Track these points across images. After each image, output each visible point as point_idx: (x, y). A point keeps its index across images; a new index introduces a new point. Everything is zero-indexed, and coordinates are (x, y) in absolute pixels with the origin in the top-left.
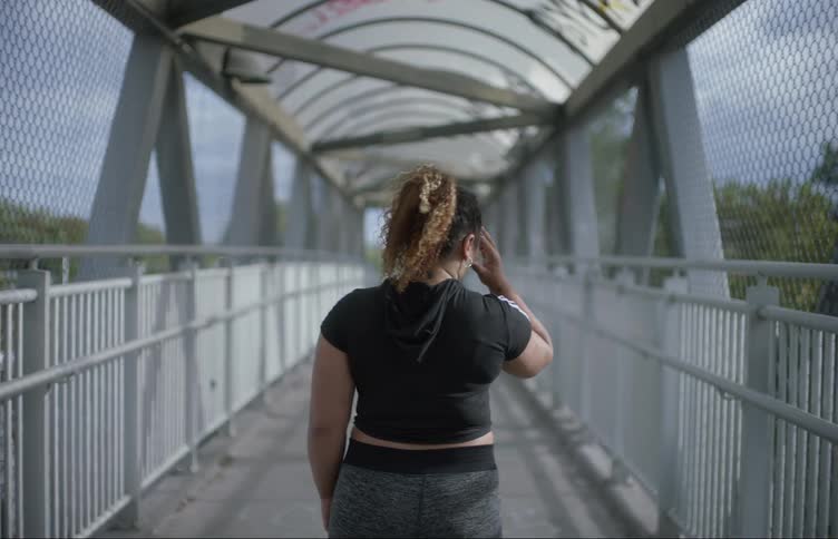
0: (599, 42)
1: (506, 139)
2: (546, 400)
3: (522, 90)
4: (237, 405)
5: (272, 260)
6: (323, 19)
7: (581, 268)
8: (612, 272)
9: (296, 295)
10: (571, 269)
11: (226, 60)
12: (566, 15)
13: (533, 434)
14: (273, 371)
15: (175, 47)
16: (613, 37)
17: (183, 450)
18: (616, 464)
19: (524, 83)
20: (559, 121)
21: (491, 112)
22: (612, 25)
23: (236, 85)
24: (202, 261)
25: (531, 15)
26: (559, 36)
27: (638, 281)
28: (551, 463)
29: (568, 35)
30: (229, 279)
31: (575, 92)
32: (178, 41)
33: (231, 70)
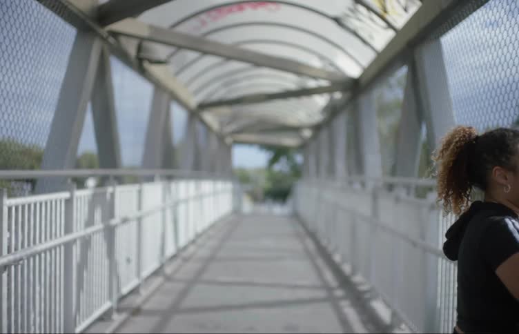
0: (381, 38)
1: (321, 101)
2: (347, 269)
3: (331, 69)
4: (146, 273)
5: (170, 178)
6: (204, 23)
7: (370, 185)
8: (390, 187)
9: (186, 201)
10: (363, 185)
11: (140, 49)
12: (359, 20)
13: (339, 293)
14: (170, 250)
15: (104, 39)
16: (391, 34)
17: (107, 305)
18: (394, 314)
19: (332, 64)
20: (355, 89)
21: (312, 84)
22: (390, 26)
23: (146, 65)
24: (120, 180)
25: (337, 20)
26: (355, 34)
27: (408, 194)
28: (351, 313)
29: (361, 33)
30: (140, 192)
31: (366, 71)
32: (105, 35)
33: (143, 55)
